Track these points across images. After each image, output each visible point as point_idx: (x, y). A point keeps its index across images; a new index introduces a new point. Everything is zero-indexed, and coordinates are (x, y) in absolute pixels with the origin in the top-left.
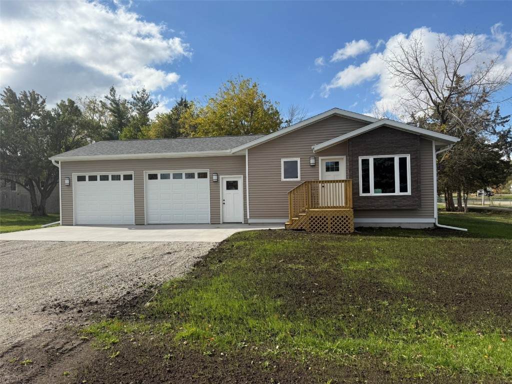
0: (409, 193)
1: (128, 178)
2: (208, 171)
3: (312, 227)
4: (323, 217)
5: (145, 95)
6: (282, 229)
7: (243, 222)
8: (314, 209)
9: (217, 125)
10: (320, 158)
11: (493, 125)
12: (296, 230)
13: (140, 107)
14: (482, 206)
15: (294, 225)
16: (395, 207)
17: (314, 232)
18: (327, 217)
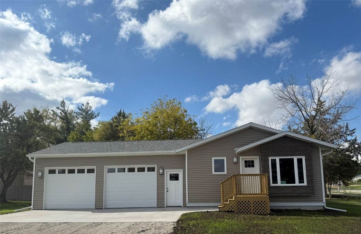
0: (305, 184)
1: (90, 171)
2: (155, 166)
3: (239, 210)
4: (247, 202)
5: (88, 107)
6: (217, 211)
7: (182, 206)
8: (240, 195)
9: (150, 132)
10: (241, 158)
11: (345, 136)
12: (227, 212)
13: (84, 115)
14: (338, 193)
15: (225, 208)
16: (296, 194)
17: (241, 213)
18: (250, 202)
